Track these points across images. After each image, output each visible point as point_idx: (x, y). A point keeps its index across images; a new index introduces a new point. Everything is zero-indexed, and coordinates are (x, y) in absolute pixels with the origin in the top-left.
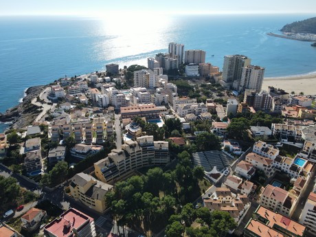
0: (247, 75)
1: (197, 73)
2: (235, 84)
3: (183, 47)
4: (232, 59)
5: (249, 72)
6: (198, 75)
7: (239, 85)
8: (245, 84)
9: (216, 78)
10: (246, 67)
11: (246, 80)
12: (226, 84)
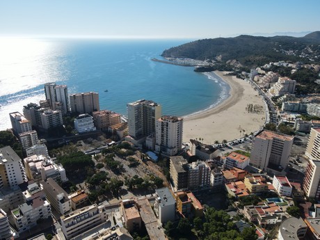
0: (163, 130)
1: (91, 127)
2: (149, 143)
3: (65, 90)
4: (138, 108)
5: (164, 126)
6: (95, 129)
7: (155, 144)
8: (162, 142)
9: (121, 133)
10: (160, 120)
11: (162, 136)
12: (136, 142)
